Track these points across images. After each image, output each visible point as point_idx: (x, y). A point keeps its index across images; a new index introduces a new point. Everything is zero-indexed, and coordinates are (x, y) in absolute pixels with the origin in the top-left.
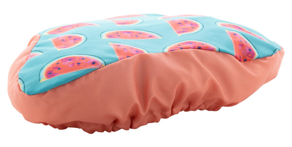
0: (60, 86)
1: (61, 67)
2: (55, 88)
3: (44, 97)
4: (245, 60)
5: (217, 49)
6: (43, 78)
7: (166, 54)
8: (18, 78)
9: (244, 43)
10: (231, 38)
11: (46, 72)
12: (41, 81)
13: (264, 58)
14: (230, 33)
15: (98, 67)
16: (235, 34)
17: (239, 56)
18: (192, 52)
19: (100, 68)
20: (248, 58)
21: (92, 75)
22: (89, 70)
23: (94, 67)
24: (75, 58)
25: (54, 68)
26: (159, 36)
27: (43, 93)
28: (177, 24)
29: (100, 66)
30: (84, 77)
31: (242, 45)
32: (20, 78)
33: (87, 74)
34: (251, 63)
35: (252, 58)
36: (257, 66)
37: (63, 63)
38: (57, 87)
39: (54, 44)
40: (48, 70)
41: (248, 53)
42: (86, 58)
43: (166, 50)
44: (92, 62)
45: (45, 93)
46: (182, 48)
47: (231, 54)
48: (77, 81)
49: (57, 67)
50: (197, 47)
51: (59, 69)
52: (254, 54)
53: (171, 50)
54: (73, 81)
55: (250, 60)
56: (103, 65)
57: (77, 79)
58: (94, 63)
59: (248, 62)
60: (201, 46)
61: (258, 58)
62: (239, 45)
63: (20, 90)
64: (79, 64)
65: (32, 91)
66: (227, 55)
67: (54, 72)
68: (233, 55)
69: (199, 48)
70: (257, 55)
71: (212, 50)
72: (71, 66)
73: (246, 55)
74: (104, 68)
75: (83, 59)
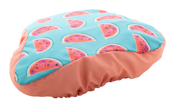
0: (38, 80)
1: (38, 67)
2: (35, 81)
3: (29, 86)
4: (143, 53)
5: (126, 50)
6: (29, 75)
7: (97, 55)
8: (14, 73)
9: (143, 43)
10: (135, 40)
11: (30, 70)
12: (27, 76)
13: (154, 50)
14: (135, 36)
15: (59, 68)
16: (137, 37)
17: (139, 51)
18: (112, 53)
19: (60, 68)
20: (144, 51)
21: (56, 73)
22: (54, 70)
23: (57, 67)
24: (47, 61)
25: (34, 67)
26: (94, 39)
27: (28, 84)
28: (105, 28)
29: (60, 67)
30: (51, 74)
31: (141, 44)
32: (15, 73)
33: (53, 72)
34: (146, 54)
35: (147, 51)
36: (150, 56)
37: (40, 64)
38: (36, 80)
39: (35, 46)
40: (31, 68)
41: (145, 49)
42: (53, 60)
43: (98, 53)
44: (56, 64)
45: (30, 84)
46: (107, 51)
47: (134, 52)
48: (47, 76)
49: (36, 67)
50: (115, 50)
51: (37, 68)
52: (148, 49)
53: (101, 53)
54: (45, 77)
55: (146, 52)
56: (62, 66)
57: (47, 75)
58: (57, 65)
59: (144, 54)
60: (117, 49)
61: (151, 51)
62: (140, 44)
63: (16, 81)
64: (48, 65)
65: (22, 83)
66: (133, 52)
67: (34, 70)
68: (136, 52)
69: (117, 50)
70: (150, 49)
71: (124, 51)
72: (44, 66)
73: (144, 50)
74: (63, 68)
75: (51, 61)
